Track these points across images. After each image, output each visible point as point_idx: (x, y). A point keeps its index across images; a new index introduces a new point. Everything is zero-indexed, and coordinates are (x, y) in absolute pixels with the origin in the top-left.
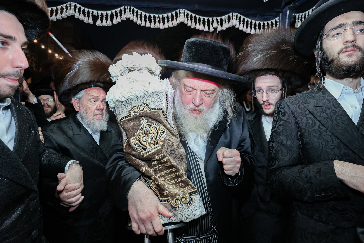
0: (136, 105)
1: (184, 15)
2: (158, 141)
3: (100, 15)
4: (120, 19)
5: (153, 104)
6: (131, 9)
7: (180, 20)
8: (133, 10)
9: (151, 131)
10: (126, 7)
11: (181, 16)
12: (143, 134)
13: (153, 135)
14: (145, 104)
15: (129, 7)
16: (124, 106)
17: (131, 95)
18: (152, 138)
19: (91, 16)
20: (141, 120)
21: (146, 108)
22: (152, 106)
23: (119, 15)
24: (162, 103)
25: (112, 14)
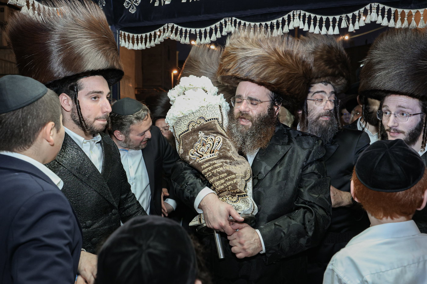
0: (193, 119)
1: (299, 18)
2: (214, 150)
3: (198, 32)
4: (220, 35)
5: (208, 116)
6: (233, 21)
7: (293, 25)
8: (235, 21)
9: (208, 142)
10: (227, 20)
11: (295, 20)
12: (200, 146)
13: (209, 146)
14: (201, 117)
15: (230, 19)
16: (182, 123)
17: (188, 111)
18: (209, 148)
19: (188, 35)
20: (199, 133)
21: (202, 121)
22: (207, 118)
23: (219, 29)
24: (216, 114)
25: (211, 30)
